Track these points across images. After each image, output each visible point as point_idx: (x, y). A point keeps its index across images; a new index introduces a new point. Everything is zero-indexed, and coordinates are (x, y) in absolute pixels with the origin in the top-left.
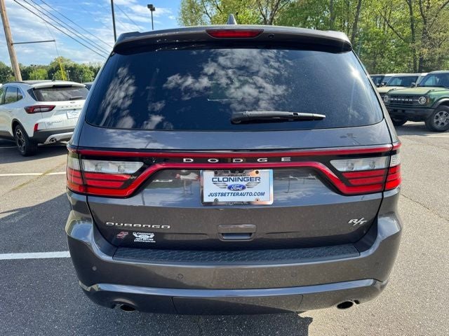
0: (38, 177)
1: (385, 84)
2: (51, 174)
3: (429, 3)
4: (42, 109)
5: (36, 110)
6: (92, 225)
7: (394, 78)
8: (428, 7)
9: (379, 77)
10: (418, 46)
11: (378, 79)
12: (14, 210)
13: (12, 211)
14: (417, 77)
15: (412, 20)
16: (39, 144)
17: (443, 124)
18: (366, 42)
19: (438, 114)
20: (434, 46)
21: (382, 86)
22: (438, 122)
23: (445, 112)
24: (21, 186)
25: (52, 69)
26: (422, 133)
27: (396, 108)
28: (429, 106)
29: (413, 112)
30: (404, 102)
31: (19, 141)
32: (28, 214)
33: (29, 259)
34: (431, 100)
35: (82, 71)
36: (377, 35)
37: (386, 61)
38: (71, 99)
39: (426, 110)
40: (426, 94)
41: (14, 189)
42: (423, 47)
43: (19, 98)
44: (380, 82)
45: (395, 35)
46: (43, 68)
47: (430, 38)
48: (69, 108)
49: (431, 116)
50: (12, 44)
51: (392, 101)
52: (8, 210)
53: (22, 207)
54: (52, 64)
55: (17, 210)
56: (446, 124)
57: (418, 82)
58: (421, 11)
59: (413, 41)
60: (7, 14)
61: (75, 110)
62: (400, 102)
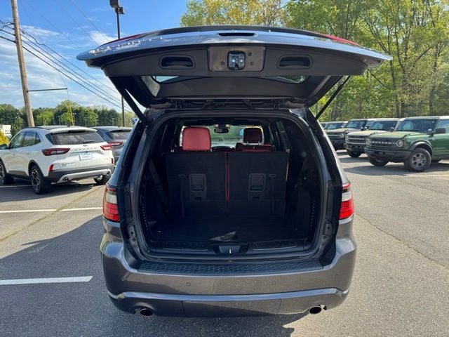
0: (53, 213)
1: (368, 127)
2: (64, 210)
3: (406, 55)
4: (58, 152)
5: (53, 152)
6: (123, 244)
7: (376, 122)
8: (406, 58)
9: (363, 121)
10: (399, 92)
11: (362, 123)
12: (35, 242)
13: (33, 243)
14: (396, 122)
15: (392, 69)
16: (52, 183)
17: (420, 164)
18: (351, 88)
19: (415, 156)
20: (413, 93)
21: (365, 130)
22: (415, 163)
23: (421, 154)
24: (38, 221)
25: (59, 111)
26: (401, 173)
27: (377, 150)
28: (406, 148)
29: (393, 154)
30: (384, 145)
31: (35, 180)
32: (47, 245)
33: (53, 283)
34: (407, 143)
35: (86, 114)
36: (361, 82)
37: (370, 106)
38: (83, 143)
39: (404, 152)
40: (403, 138)
41: (32, 224)
42: (404, 93)
43: (37, 142)
44: (364, 126)
45: (377, 83)
46: (50, 110)
47: (410, 85)
48: (82, 150)
49: (408, 158)
50: (27, 92)
51: (373, 144)
52: (29, 242)
53: (41, 239)
54: (59, 106)
55: (37, 242)
56: (423, 165)
57: (397, 126)
58: (400, 62)
59: (395, 87)
60: (25, 65)
61: (87, 152)
62: (380, 144)
